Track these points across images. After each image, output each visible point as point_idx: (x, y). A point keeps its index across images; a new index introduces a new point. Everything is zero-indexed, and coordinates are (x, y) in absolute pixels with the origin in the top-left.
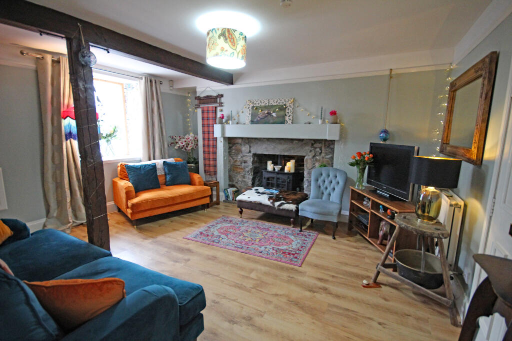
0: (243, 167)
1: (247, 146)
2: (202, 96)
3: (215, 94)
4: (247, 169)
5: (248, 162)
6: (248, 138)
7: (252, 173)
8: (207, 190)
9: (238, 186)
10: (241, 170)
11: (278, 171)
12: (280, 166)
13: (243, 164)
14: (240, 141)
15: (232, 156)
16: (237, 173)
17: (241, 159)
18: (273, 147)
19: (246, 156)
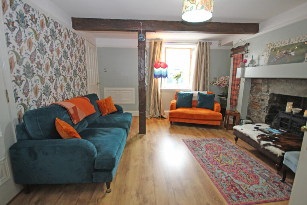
0: (259, 104)
1: (266, 86)
2: (235, 47)
3: (243, 44)
4: (263, 107)
5: (265, 101)
6: (268, 79)
7: (268, 111)
8: (219, 116)
9: (253, 120)
10: (257, 107)
11: (296, 113)
12: (301, 109)
13: (261, 102)
14: (261, 81)
15: (252, 94)
16: (254, 109)
17: (260, 97)
18: (290, 88)
19: (264, 95)
